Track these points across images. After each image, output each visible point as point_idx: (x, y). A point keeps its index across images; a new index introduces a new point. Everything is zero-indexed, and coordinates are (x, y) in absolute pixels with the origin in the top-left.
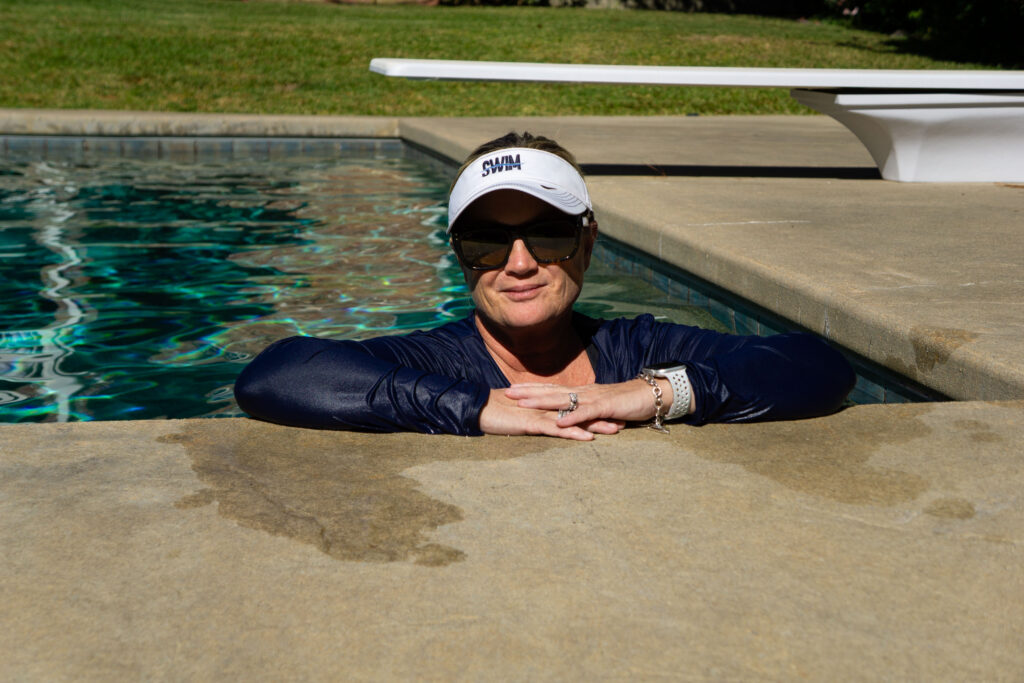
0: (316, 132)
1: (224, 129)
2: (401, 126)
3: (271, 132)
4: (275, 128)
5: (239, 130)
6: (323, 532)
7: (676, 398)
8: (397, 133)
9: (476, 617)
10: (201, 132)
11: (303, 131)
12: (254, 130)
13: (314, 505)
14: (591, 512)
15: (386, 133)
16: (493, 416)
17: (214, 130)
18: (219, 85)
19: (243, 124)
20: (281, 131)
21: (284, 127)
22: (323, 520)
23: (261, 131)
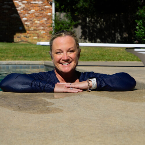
0: (26, 64)
1: (7, 63)
2: (44, 62)
3: (17, 64)
4: (18, 63)
5: (10, 64)
6: (19, 106)
7: (93, 85)
8: (43, 64)
9: (51, 117)
10: (2, 64)
11: (24, 64)
12: (13, 63)
13: (17, 103)
14: (77, 103)
15: (41, 64)
16: (56, 89)
17: (5, 64)
18: (6, 57)
19: (11, 62)
20: (19, 64)
21: (20, 63)
22: (19, 105)
23: (15, 64)
